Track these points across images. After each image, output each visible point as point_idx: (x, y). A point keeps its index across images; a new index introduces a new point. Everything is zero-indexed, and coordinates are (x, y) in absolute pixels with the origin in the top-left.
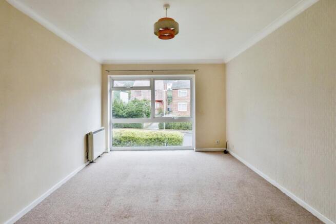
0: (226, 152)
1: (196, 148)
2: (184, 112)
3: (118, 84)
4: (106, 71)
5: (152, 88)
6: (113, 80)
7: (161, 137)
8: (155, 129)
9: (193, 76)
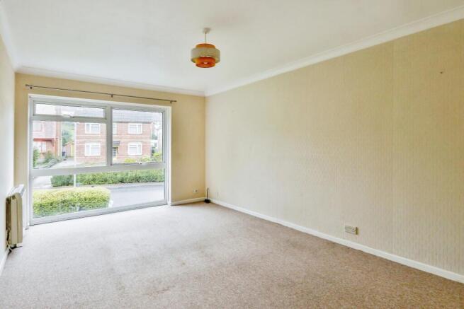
0: (207, 201)
1: (172, 201)
2: (96, 158)
3: (41, 109)
4: (27, 85)
5: (108, 120)
6: (35, 102)
7: (72, 197)
8: (44, 187)
9: (169, 109)
